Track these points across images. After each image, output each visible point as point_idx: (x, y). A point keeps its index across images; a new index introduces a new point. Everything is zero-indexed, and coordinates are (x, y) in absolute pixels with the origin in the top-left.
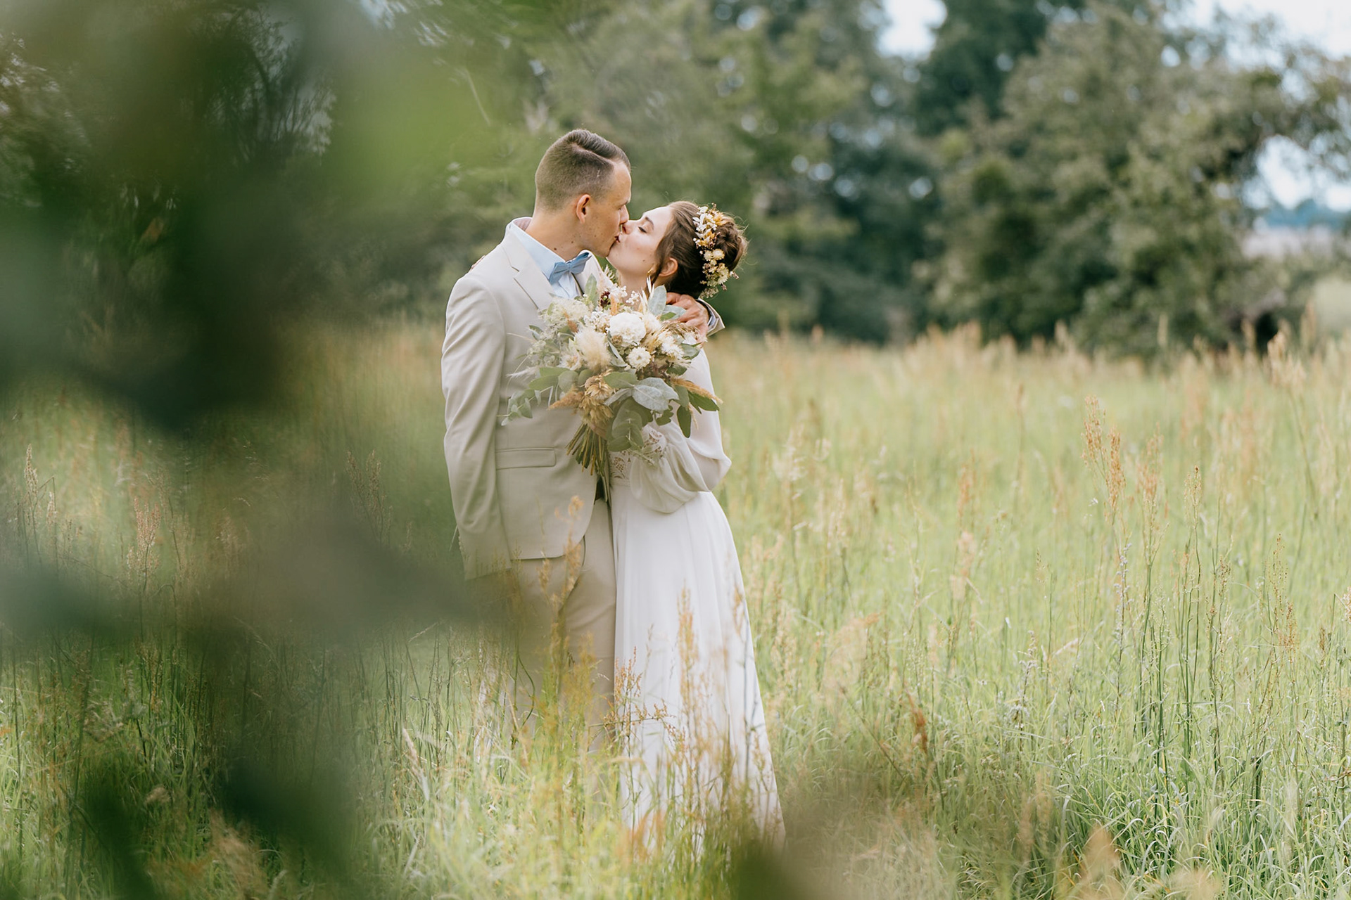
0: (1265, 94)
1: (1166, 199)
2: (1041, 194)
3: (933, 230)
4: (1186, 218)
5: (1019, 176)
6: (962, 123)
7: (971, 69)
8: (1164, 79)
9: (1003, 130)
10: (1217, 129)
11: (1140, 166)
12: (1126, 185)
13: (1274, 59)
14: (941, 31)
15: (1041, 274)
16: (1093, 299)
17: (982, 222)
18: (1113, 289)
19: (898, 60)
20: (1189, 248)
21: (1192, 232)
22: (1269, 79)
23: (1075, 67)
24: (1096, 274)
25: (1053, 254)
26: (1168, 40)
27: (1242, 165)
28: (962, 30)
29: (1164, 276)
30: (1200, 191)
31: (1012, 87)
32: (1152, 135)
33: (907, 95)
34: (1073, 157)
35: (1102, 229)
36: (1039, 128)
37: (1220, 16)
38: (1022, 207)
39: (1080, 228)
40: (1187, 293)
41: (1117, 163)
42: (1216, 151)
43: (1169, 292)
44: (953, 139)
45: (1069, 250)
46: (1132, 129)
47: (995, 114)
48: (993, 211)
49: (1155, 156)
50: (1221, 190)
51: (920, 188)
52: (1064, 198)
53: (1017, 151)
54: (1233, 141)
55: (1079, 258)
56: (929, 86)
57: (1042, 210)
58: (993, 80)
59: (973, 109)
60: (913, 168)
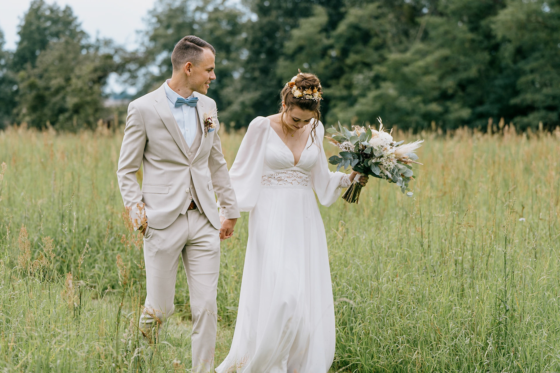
0: (109, 61)
1: (81, 90)
2: (47, 88)
3: (17, 99)
4: (87, 94)
5: (41, 83)
6: (24, 69)
7: (28, 55)
8: (81, 57)
9: (36, 71)
10: (95, 70)
11: (74, 81)
12: (70, 85)
13: (111, 52)
14: (20, 44)
15: (47, 111)
16: (61, 117)
17: (30, 96)
18: (67, 115)
19: (7, 52)
20: (88, 103)
21: (89, 99)
22: (109, 57)
23: (56, 54)
24: (62, 110)
25: (50, 105)
26: (83, 47)
27: (102, 81)
28: (25, 43)
29: (81, 111)
30: (91, 88)
31: (38, 60)
32: (77, 72)
33: (10, 62)
34: (56, 78)
35: (64, 98)
36: (46, 70)
37: (98, 40)
38: (41, 92)
39: (58, 98)
40: (87, 116)
41: (68, 80)
42: (95, 76)
43: (82, 115)
44: (22, 73)
45: (55, 104)
46: (72, 70)
47: (34, 67)
48: (34, 93)
49: (79, 77)
50: (96, 87)
51: (15, 88)
52: (53, 89)
53: (41, 77)
54: (99, 74)
55: (57, 107)
56: (16, 59)
57: (47, 93)
58: (34, 57)
59: (28, 65)
60: (12, 82)
